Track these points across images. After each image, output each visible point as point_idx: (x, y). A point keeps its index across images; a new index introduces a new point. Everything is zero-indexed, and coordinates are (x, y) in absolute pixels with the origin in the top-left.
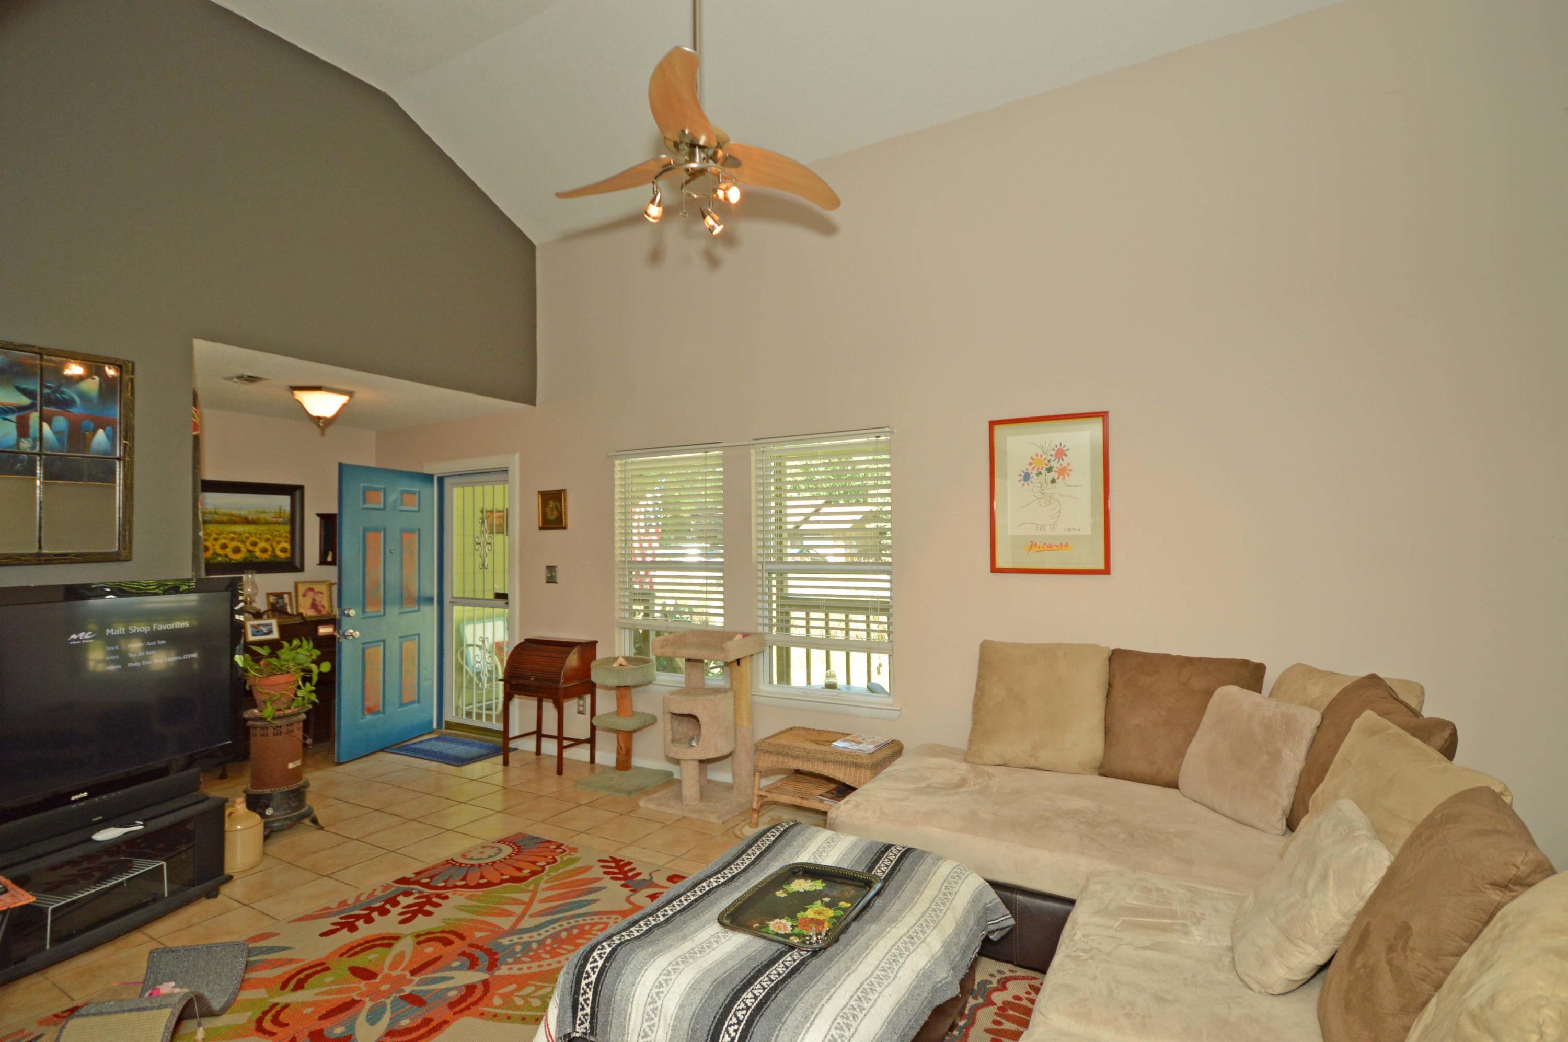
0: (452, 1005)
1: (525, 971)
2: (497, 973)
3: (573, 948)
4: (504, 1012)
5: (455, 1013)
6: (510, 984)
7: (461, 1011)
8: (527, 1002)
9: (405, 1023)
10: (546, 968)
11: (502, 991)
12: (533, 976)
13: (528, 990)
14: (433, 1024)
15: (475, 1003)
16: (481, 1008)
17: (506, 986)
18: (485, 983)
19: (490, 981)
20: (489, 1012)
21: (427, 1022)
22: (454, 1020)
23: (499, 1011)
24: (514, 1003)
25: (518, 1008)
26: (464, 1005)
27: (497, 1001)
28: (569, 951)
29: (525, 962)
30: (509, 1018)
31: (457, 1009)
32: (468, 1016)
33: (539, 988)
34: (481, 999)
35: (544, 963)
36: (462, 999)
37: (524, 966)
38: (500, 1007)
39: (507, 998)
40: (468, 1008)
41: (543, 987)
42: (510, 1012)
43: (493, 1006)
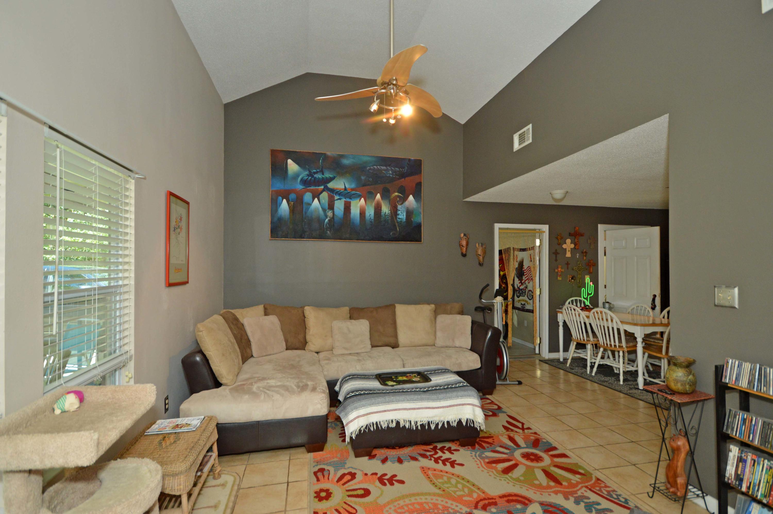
0: (495, 504)
1: (455, 503)
2: (468, 510)
3: (425, 505)
4: (474, 489)
5: (495, 499)
6: (465, 501)
7: (492, 499)
8: (463, 488)
9: (519, 506)
10: (445, 500)
11: (471, 499)
12: (454, 499)
13: (459, 493)
14: (506, 499)
15: (485, 499)
16: (483, 496)
17: (469, 500)
18: (476, 507)
19: (474, 507)
20: (480, 491)
21: (508, 501)
22: (496, 496)
23: (477, 490)
24: (468, 490)
25: (468, 487)
26: (491, 501)
27: (475, 495)
28: (427, 503)
29: (452, 509)
30: (474, 485)
31: (493, 501)
32: (490, 495)
33: (455, 492)
34: (481, 500)
35: (444, 503)
36: (490, 504)
37: (454, 507)
38: (475, 492)
39: (470, 495)
40: (489, 499)
41: (452, 491)
42: (472, 487)
43: (478, 493)
